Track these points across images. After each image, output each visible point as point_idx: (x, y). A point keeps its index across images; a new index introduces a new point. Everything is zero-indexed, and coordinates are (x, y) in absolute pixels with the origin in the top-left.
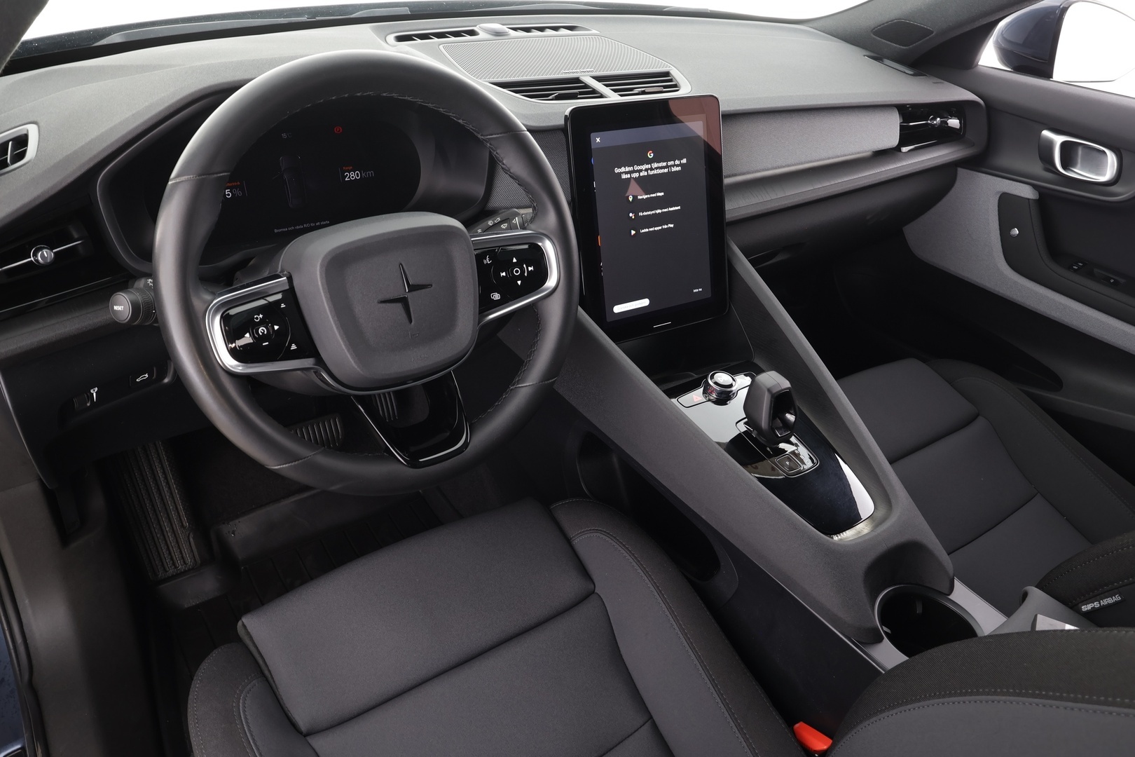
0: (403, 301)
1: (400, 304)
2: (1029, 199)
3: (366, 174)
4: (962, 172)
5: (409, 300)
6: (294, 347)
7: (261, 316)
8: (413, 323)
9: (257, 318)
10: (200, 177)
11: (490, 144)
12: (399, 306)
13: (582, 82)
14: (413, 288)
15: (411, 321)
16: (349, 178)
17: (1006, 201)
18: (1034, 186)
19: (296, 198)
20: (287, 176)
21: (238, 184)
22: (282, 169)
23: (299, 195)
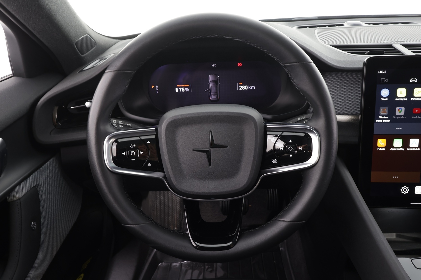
0: (208, 153)
1: (205, 154)
3: (251, 88)
5: (211, 153)
6: (149, 165)
7: (134, 145)
8: (211, 166)
9: (132, 146)
11: (287, 70)
12: (204, 154)
13: (393, 47)
14: (214, 146)
15: (210, 165)
16: (242, 88)
19: (214, 95)
20: (211, 84)
21: (188, 85)
22: (210, 81)
23: (216, 94)
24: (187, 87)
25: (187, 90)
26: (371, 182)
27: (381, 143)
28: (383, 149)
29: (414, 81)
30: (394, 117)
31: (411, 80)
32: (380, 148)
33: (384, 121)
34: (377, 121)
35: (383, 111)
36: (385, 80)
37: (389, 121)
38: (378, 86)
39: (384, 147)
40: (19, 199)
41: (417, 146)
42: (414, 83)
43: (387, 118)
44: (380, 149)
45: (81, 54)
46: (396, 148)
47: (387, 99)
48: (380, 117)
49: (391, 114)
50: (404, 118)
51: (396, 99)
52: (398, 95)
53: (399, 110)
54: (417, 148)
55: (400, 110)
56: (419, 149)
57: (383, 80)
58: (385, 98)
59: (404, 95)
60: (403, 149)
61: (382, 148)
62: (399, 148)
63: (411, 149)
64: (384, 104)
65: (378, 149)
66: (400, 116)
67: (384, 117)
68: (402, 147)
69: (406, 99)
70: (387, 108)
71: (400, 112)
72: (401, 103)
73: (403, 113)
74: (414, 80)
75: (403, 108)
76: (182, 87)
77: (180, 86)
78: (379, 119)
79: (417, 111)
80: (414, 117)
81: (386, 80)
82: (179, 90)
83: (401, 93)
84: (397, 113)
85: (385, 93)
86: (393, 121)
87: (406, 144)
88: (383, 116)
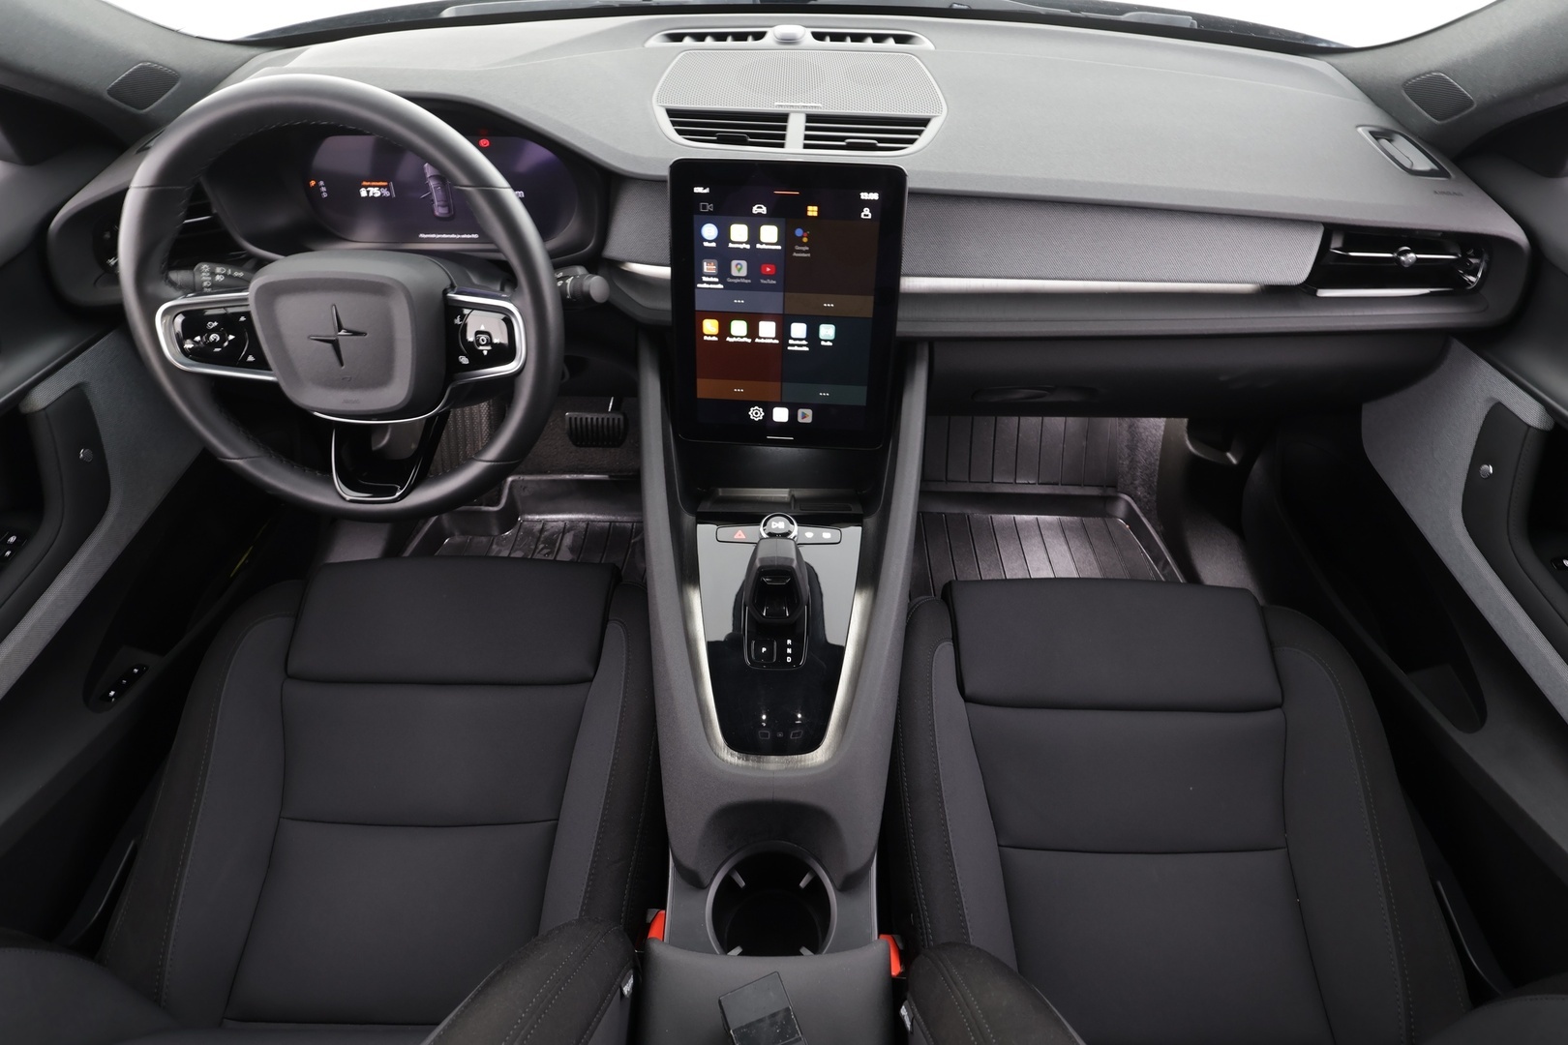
2: (1529, 426)
4: (1457, 347)
6: (251, 358)
8: (343, 368)
9: (211, 325)
10: (160, 188)
15: (342, 364)
17: (1498, 416)
18: (1548, 408)
19: (443, 206)
20: (432, 183)
21: (385, 184)
22: (428, 176)
23: (446, 204)
24: (384, 187)
25: (386, 193)
26: (698, 396)
27: (710, 327)
28: (715, 339)
29: (760, 211)
30: (729, 280)
31: (755, 210)
32: (708, 335)
33: (712, 286)
34: (699, 285)
35: (709, 267)
36: (708, 207)
37: (720, 286)
38: (696, 217)
39: (716, 336)
40: (44, 409)
41: (774, 336)
42: (760, 214)
43: (716, 280)
44: (709, 338)
45: (135, 107)
46: (736, 337)
47: (714, 245)
48: (705, 279)
49: (724, 273)
50: (746, 281)
51: (731, 245)
52: (733, 237)
53: (737, 265)
54: (773, 339)
55: (739, 266)
56: (777, 341)
57: (704, 207)
58: (710, 241)
59: (745, 238)
60: (749, 341)
61: (712, 336)
62: (742, 337)
63: (762, 341)
64: (710, 254)
65: (705, 338)
66: (739, 278)
67: (712, 279)
68: (747, 336)
69: (748, 246)
70: (716, 261)
71: (739, 270)
72: (739, 254)
73: (744, 272)
74: (760, 209)
75: (744, 263)
76: (374, 186)
77: (368, 183)
78: (703, 282)
79: (768, 269)
80: (765, 282)
81: (710, 207)
82: (368, 192)
83: (739, 233)
84: (734, 272)
85: (709, 231)
86: (728, 286)
87: (753, 331)
88: (709, 276)
